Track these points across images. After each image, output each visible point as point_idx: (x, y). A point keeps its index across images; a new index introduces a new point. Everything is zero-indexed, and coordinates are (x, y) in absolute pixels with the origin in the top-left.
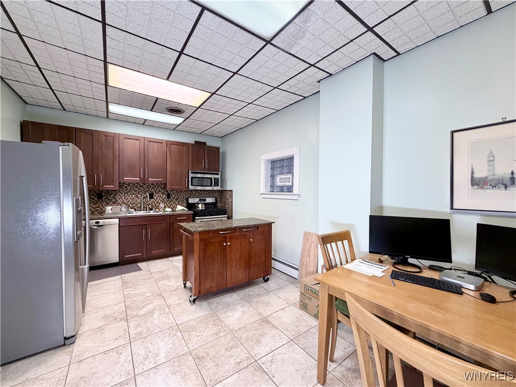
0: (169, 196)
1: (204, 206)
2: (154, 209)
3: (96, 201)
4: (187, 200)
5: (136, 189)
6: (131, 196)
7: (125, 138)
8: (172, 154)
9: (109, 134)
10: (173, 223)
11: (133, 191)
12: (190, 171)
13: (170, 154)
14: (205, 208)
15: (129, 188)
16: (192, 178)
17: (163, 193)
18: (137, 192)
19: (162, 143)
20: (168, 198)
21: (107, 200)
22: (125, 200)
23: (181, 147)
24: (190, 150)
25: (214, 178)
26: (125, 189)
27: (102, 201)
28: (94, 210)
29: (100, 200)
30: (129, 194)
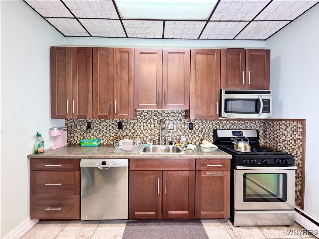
0: (191, 127)
1: (248, 147)
2: (174, 143)
3: (116, 131)
4: (215, 132)
5: (155, 118)
6: (149, 126)
7: (141, 53)
8: (197, 67)
9: (124, 50)
10: (200, 172)
11: (152, 120)
12: (223, 91)
13: (195, 68)
14: (251, 149)
15: (147, 117)
16: (227, 100)
17: (184, 123)
18: (156, 121)
19: (184, 53)
20: (190, 129)
21: (126, 129)
22: (143, 131)
23: (210, 57)
24: (223, 59)
25: (263, 100)
26: (143, 118)
27: (122, 131)
28: (115, 141)
29: (121, 130)
30: (148, 124)
